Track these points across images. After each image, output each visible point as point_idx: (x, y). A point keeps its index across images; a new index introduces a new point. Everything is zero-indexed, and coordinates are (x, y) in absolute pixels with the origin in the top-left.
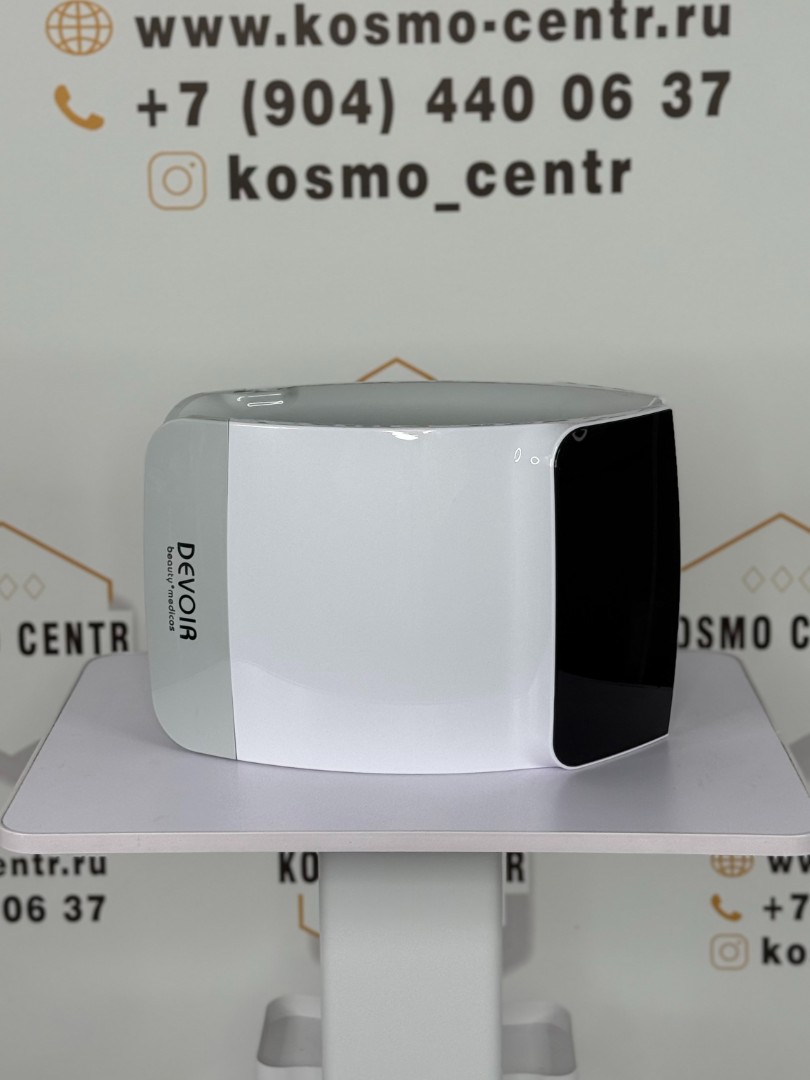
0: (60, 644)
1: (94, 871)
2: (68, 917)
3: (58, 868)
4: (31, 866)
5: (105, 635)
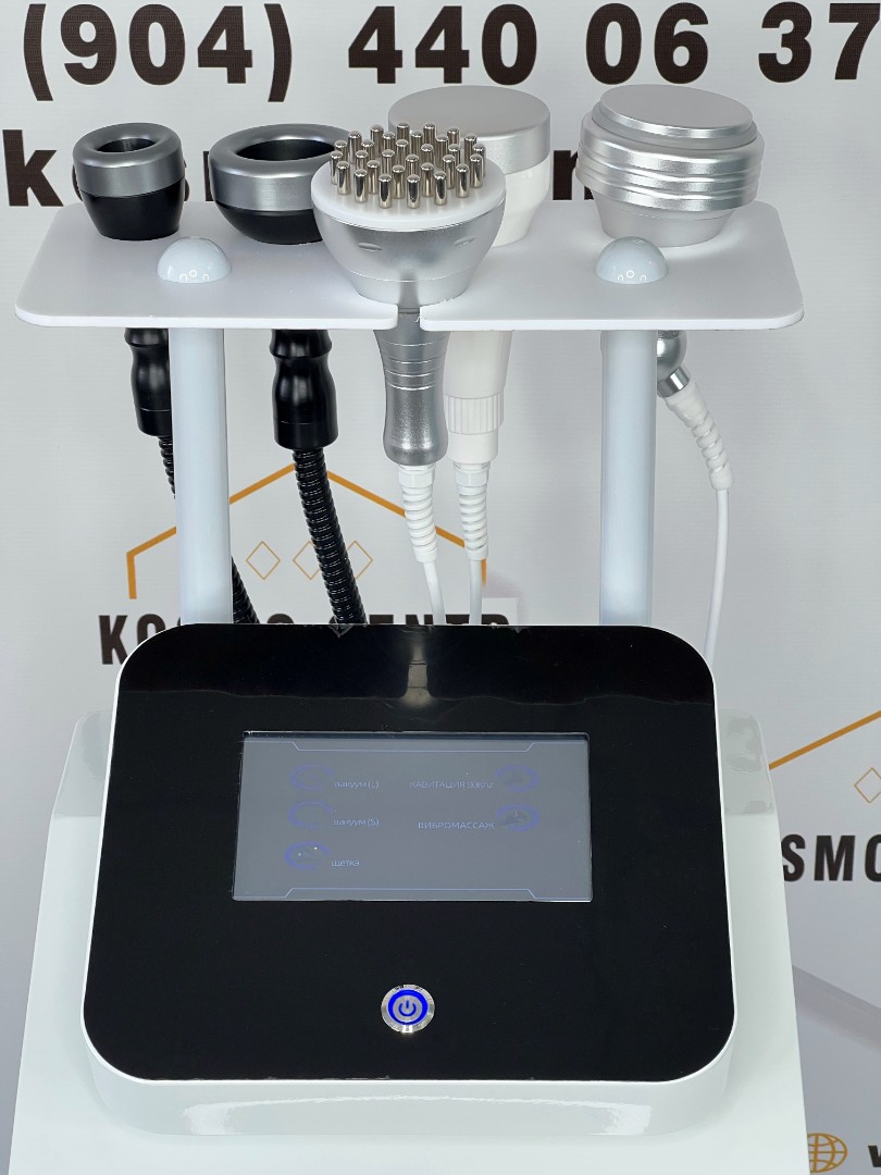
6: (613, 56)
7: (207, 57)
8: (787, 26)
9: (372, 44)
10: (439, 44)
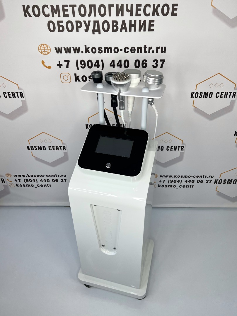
0: (55, 149)
1: (64, 176)
2: (61, 181)
3: (59, 176)
4: (55, 176)
5: (62, 148)
6: (137, 65)
7: (95, 65)
8: (155, 62)
9: (112, 64)
10: (119, 64)
